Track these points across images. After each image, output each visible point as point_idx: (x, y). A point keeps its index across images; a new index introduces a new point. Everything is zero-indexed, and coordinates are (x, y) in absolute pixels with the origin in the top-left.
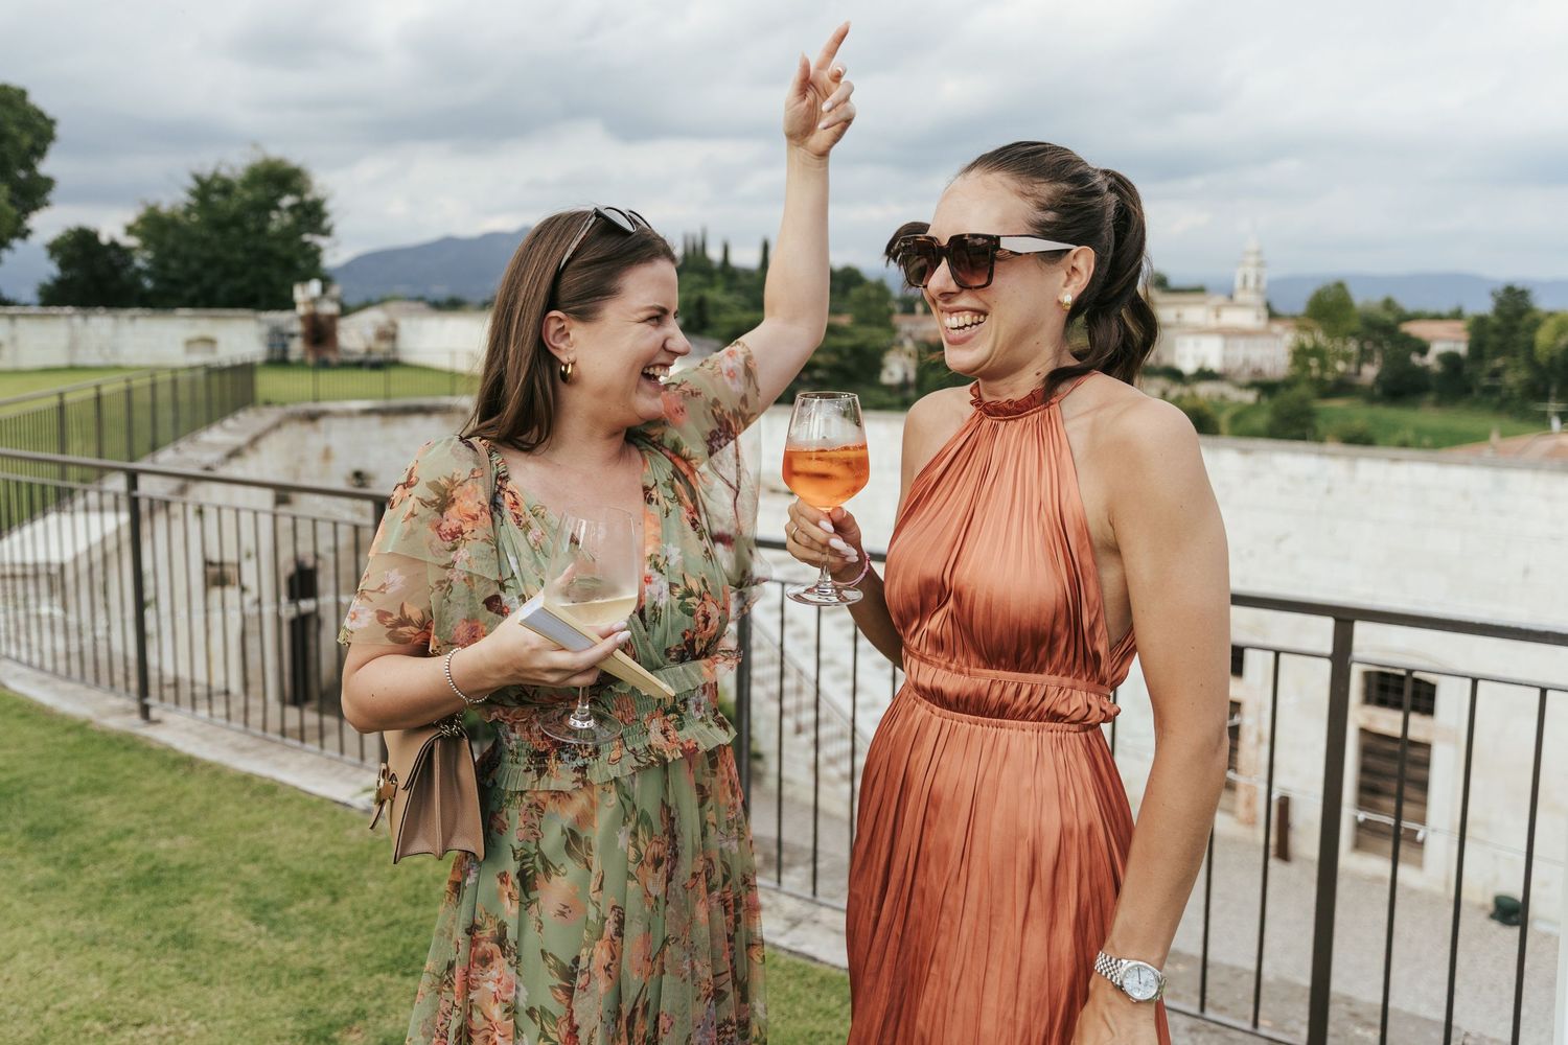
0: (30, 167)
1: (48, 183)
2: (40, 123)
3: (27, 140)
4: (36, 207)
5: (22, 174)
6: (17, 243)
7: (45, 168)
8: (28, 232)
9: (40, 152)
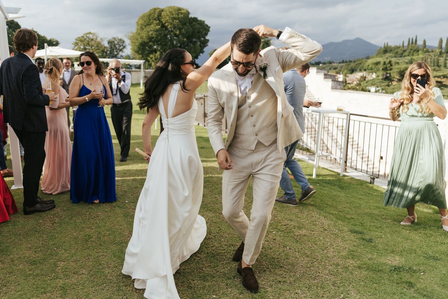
0: (204, 38)
1: (208, 40)
2: (207, 28)
3: (204, 32)
4: (205, 46)
5: (203, 39)
6: (201, 54)
7: (207, 38)
8: (204, 52)
9: (206, 34)
